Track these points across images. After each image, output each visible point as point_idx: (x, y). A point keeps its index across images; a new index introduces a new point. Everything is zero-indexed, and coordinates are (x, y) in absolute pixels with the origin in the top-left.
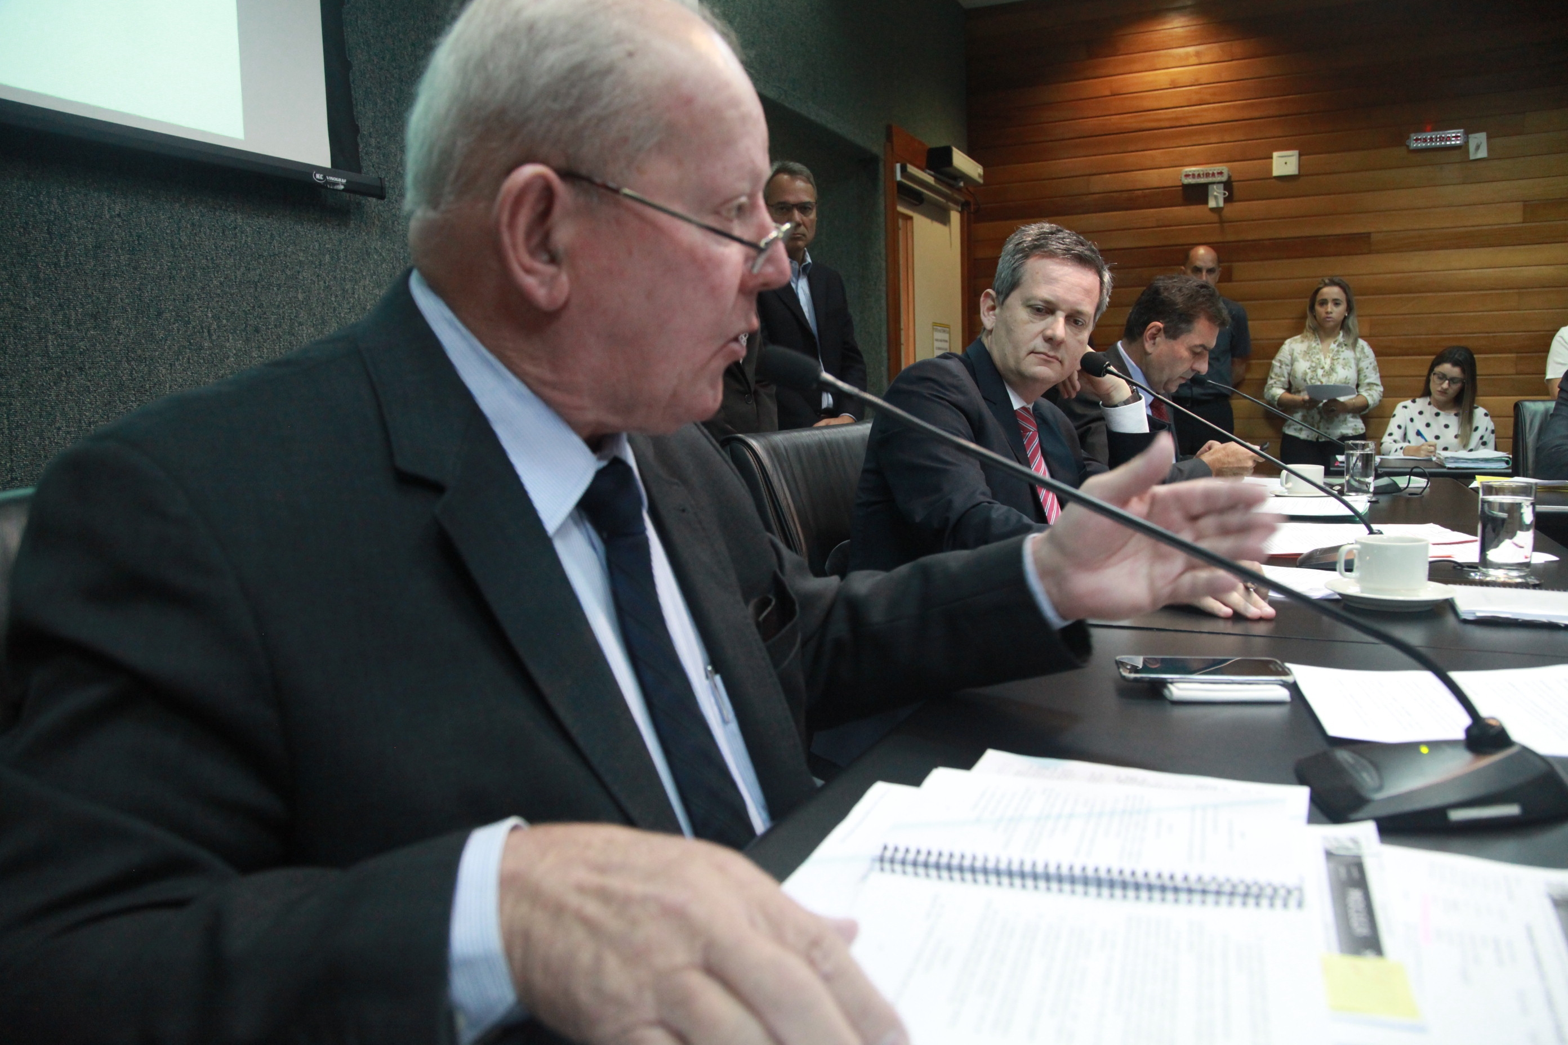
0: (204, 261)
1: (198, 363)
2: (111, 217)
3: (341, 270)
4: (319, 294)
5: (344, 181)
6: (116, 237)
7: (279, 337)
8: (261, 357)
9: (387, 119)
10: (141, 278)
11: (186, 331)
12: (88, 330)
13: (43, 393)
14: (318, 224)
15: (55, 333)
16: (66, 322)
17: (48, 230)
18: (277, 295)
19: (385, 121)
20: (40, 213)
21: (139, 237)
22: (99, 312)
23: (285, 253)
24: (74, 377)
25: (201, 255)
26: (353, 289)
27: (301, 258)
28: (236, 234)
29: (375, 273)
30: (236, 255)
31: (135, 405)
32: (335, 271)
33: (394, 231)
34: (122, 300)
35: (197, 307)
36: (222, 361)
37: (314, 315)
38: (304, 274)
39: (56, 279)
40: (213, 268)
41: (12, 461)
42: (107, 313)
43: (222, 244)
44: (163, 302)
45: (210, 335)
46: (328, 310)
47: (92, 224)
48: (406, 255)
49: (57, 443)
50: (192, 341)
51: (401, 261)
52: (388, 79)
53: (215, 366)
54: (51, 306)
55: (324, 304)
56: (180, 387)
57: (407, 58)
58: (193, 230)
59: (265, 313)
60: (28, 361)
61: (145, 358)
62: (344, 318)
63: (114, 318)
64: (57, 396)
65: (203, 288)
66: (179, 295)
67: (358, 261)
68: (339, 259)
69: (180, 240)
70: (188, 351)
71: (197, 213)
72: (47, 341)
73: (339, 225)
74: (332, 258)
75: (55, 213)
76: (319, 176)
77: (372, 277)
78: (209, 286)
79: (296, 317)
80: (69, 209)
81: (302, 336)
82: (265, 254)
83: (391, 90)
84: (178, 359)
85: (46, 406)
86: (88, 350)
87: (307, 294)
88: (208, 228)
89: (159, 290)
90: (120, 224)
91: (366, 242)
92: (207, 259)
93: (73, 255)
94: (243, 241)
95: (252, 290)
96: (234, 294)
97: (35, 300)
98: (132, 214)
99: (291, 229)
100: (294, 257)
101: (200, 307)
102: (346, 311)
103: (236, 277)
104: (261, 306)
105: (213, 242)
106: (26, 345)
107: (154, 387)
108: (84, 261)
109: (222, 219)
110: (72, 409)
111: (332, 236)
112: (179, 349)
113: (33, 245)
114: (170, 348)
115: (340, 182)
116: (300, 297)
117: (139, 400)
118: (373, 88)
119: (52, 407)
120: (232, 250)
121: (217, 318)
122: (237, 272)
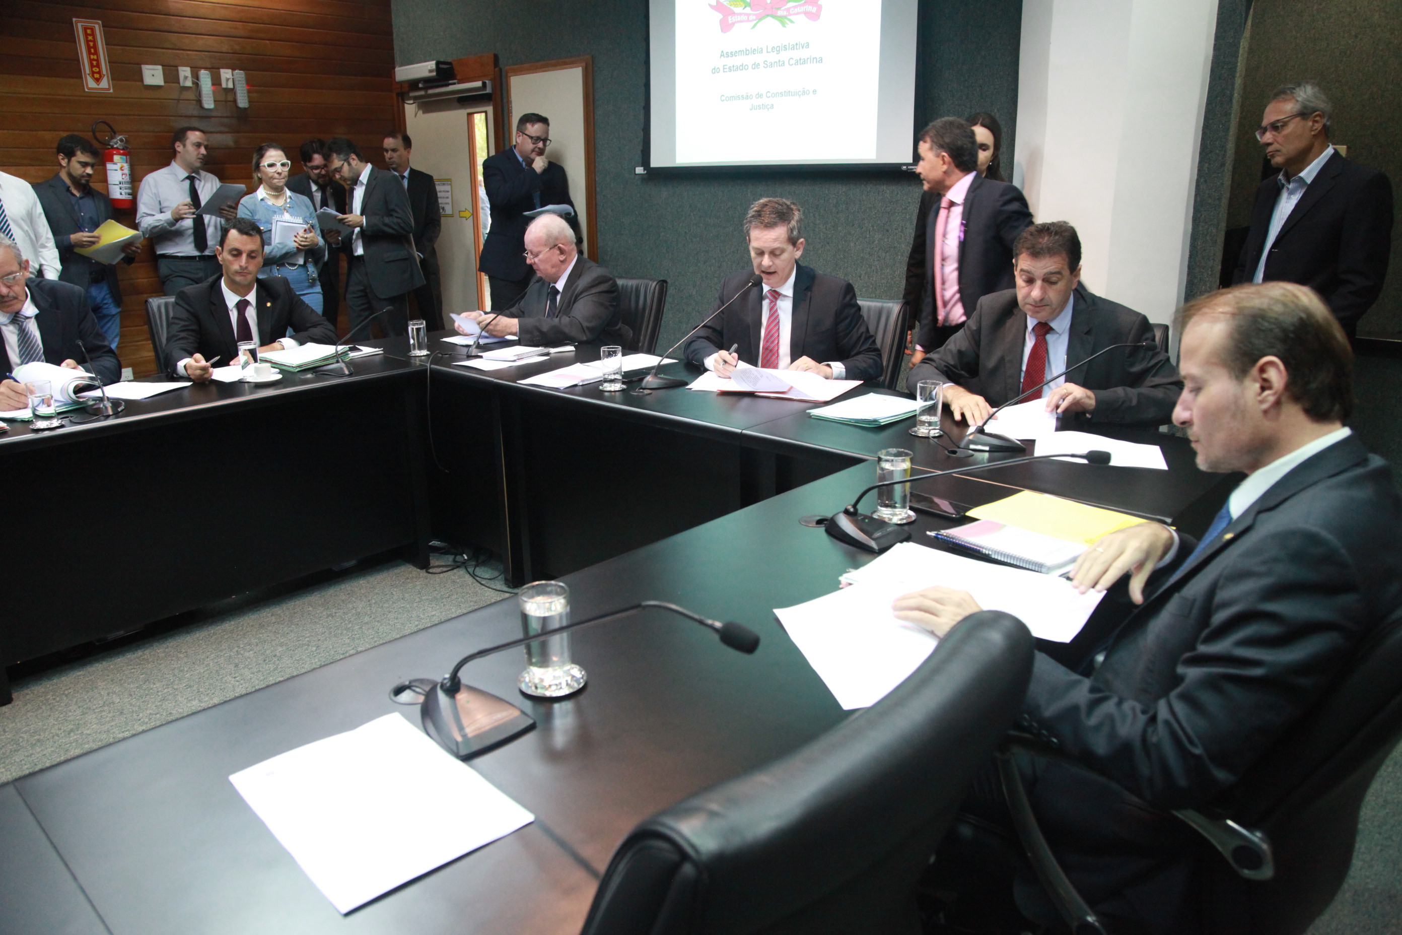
0: (870, 205)
2: (842, 193)
6: (842, 199)
12: (832, 231)
16: (826, 228)
21: (849, 198)
23: (902, 199)
24: (826, 246)
25: (869, 203)
28: (883, 194)
34: (842, 221)
36: (873, 242)
39: (825, 215)
40: (873, 207)
43: (878, 198)
44: (855, 221)
45: (869, 233)
47: (836, 196)
50: (863, 235)
53: (870, 244)
54: (823, 223)
58: (868, 194)
60: (816, 240)
61: (847, 241)
63: (840, 227)
65: (869, 216)
66: (861, 218)
70: (861, 238)
71: (869, 187)
72: (820, 234)
75: (826, 194)
76: (905, 167)
78: (871, 214)
82: (894, 200)
89: (854, 217)
100: (907, 200)
101: (867, 222)
104: (890, 221)
105: (874, 197)
106: (815, 235)
107: (849, 251)
108: (833, 208)
109: (879, 188)
114: (855, 237)
120: (881, 200)
121: (873, 226)
122: (882, 208)
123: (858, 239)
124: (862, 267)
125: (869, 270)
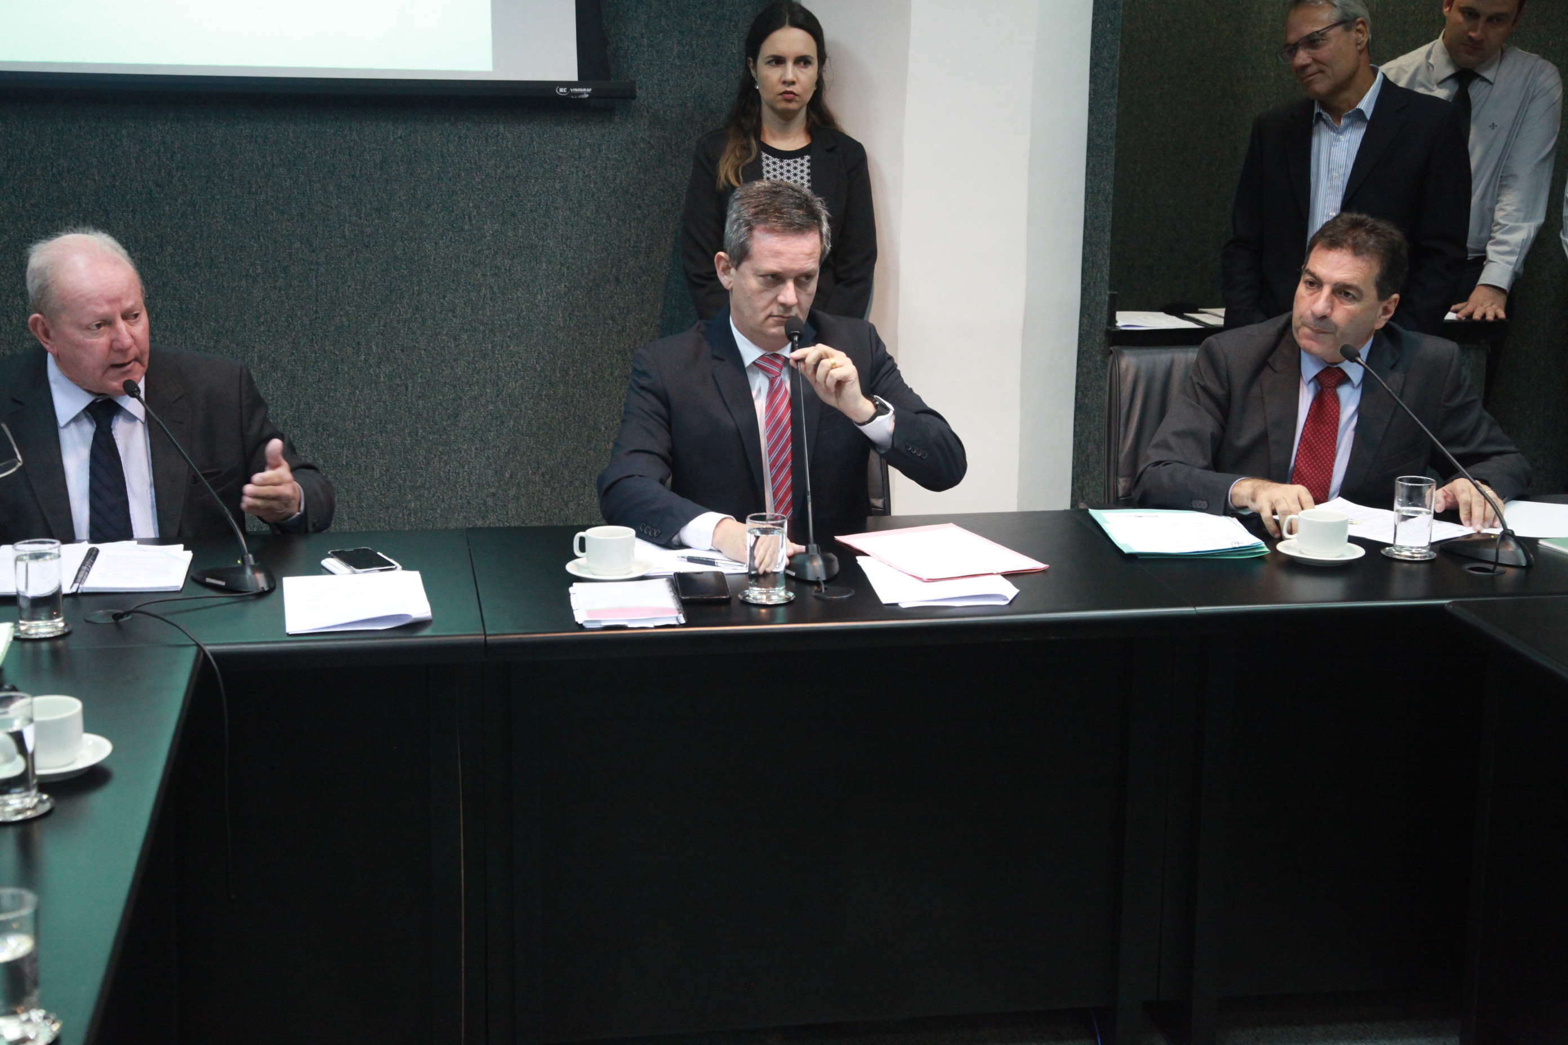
0: (468, 165)
2: (394, 139)
3: (602, 160)
4: (577, 182)
5: (590, 90)
6: (397, 153)
7: (534, 220)
8: (516, 236)
9: (662, 18)
10: (415, 181)
11: (450, 218)
12: (374, 219)
13: (340, 262)
14: (580, 124)
15: (350, 222)
16: (358, 215)
17: (349, 153)
18: (534, 186)
19: (660, 20)
20: (344, 142)
21: (415, 151)
22: (382, 207)
23: (544, 151)
24: (362, 252)
25: (465, 160)
26: (616, 175)
27: (559, 154)
28: (498, 140)
29: (641, 160)
30: (496, 157)
31: (405, 272)
32: (595, 162)
33: (666, 120)
34: (399, 197)
35: (460, 199)
36: (480, 239)
37: (571, 200)
38: (563, 167)
39: (353, 186)
40: (477, 168)
42: (388, 207)
43: (485, 149)
44: (432, 198)
45: (470, 220)
47: (380, 145)
48: (679, 140)
49: (347, 296)
50: (455, 225)
51: (673, 146)
53: (473, 243)
54: (349, 204)
55: (581, 191)
58: (460, 142)
59: (522, 201)
60: (331, 242)
61: (416, 239)
62: (604, 201)
63: (394, 210)
64: (350, 264)
65: (466, 185)
66: (446, 191)
67: (623, 151)
68: (600, 151)
69: (448, 150)
70: (451, 232)
71: (463, 128)
72: (344, 229)
73: (602, 122)
74: (593, 151)
75: (354, 141)
76: (562, 90)
78: (471, 183)
79: (552, 202)
80: (364, 137)
81: (558, 218)
82: (525, 153)
84: (442, 239)
85: (341, 271)
86: (373, 233)
87: (565, 183)
88: (473, 138)
89: (429, 188)
90: (401, 143)
91: (631, 133)
92: (471, 163)
93: (366, 169)
94: (504, 146)
95: (510, 184)
96: (493, 187)
97: (338, 201)
98: (410, 135)
99: (551, 131)
100: (553, 153)
101: (463, 199)
103: (496, 174)
104: (518, 196)
105: (477, 148)
106: (330, 231)
107: (421, 259)
108: (373, 172)
109: (485, 130)
110: (359, 273)
111: (595, 133)
112: (443, 231)
113: (339, 164)
114: (435, 231)
115: (585, 91)
116: (558, 186)
117: (409, 269)
119: (345, 272)
120: (493, 154)
121: (477, 207)
122: (497, 170)
124: (456, 290)
125: (473, 295)
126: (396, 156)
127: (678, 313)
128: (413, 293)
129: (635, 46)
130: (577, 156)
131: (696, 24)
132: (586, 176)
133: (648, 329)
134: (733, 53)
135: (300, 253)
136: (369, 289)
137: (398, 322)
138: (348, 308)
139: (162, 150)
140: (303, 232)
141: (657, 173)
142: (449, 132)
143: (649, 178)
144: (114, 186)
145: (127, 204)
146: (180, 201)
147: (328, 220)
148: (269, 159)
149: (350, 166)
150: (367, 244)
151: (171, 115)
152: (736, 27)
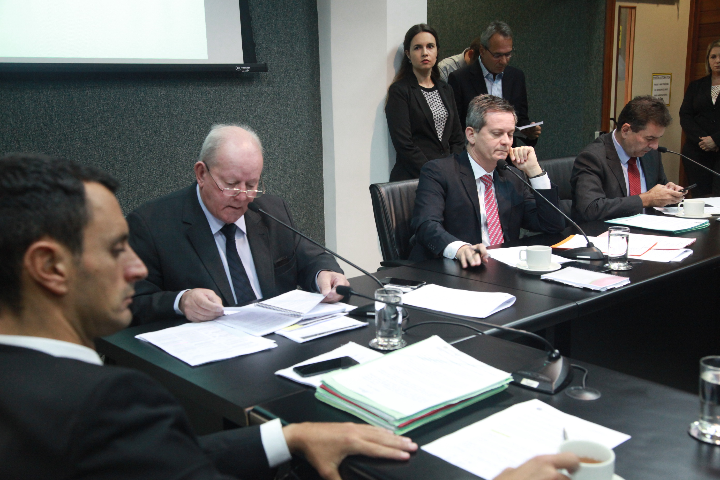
0: (194, 107)
1: (192, 145)
2: (161, 95)
3: (250, 103)
5: (249, 68)
9: (270, 34)
10: (171, 116)
11: (187, 134)
12: (153, 137)
13: (139, 160)
14: (240, 85)
15: (142, 139)
16: (146, 135)
17: (140, 103)
19: (269, 36)
20: (138, 98)
21: (170, 101)
22: (157, 130)
23: (226, 99)
24: (149, 154)
25: (193, 104)
26: (255, 109)
27: (232, 100)
28: (206, 94)
29: (265, 102)
30: (206, 103)
31: (169, 163)
32: (247, 103)
33: (274, 82)
34: (165, 125)
35: (191, 124)
38: (234, 106)
39: (143, 120)
40: (198, 108)
41: (129, 184)
42: (159, 130)
43: (201, 99)
44: (179, 124)
45: (196, 134)
46: (244, 119)
47: (155, 99)
48: (279, 91)
49: (143, 177)
50: (190, 137)
51: (277, 95)
52: (271, 17)
54: (141, 130)
55: (242, 117)
56: (185, 155)
57: (280, 5)
58: (190, 95)
60: (134, 150)
61: (173, 145)
63: (162, 132)
64: (143, 161)
65: (194, 117)
66: (185, 121)
67: (257, 97)
68: (249, 98)
69: (185, 100)
70: (188, 141)
71: (191, 89)
72: (140, 142)
73: (249, 84)
74: (246, 98)
75: (142, 97)
76: (238, 68)
77: (263, 103)
78: (196, 116)
80: (147, 95)
82: (218, 100)
83: (272, 21)
84: (184, 145)
85: (139, 165)
86: (153, 144)
87: (235, 114)
88: (196, 94)
89: (178, 120)
90: (164, 97)
91: (261, 89)
92: (195, 106)
93: (148, 111)
94: (209, 97)
95: (212, 115)
96: (206, 118)
97: (136, 128)
98: (168, 93)
99: (228, 89)
100: (229, 100)
101: (193, 124)
102: (252, 119)
103: (206, 111)
105: (198, 99)
106: (133, 144)
107: (176, 156)
108: (152, 112)
109: (201, 89)
110: (148, 166)
111: (246, 89)
112: (185, 141)
113: (136, 109)
114: (181, 141)
115: (247, 68)
116: (232, 116)
117: (170, 161)
118: (264, 22)
120: (205, 101)
121: (199, 128)
122: (207, 109)
123: (185, 142)
126: (162, 104)
127: (282, 172)
128: (173, 173)
129: (260, 48)
130: (239, 101)
131: (283, 38)
132: (244, 110)
133: (272, 181)
134: (298, 51)
135: (119, 157)
136: (153, 173)
137: (167, 189)
138: (143, 184)
139: (47, 106)
140: (120, 146)
141: (272, 107)
142: (185, 90)
143: (269, 110)
144: (22, 127)
145: (29, 137)
146: (58, 133)
147: (132, 139)
148: (102, 108)
149: (141, 110)
150: (151, 150)
151: (51, 87)
152: (298, 39)
